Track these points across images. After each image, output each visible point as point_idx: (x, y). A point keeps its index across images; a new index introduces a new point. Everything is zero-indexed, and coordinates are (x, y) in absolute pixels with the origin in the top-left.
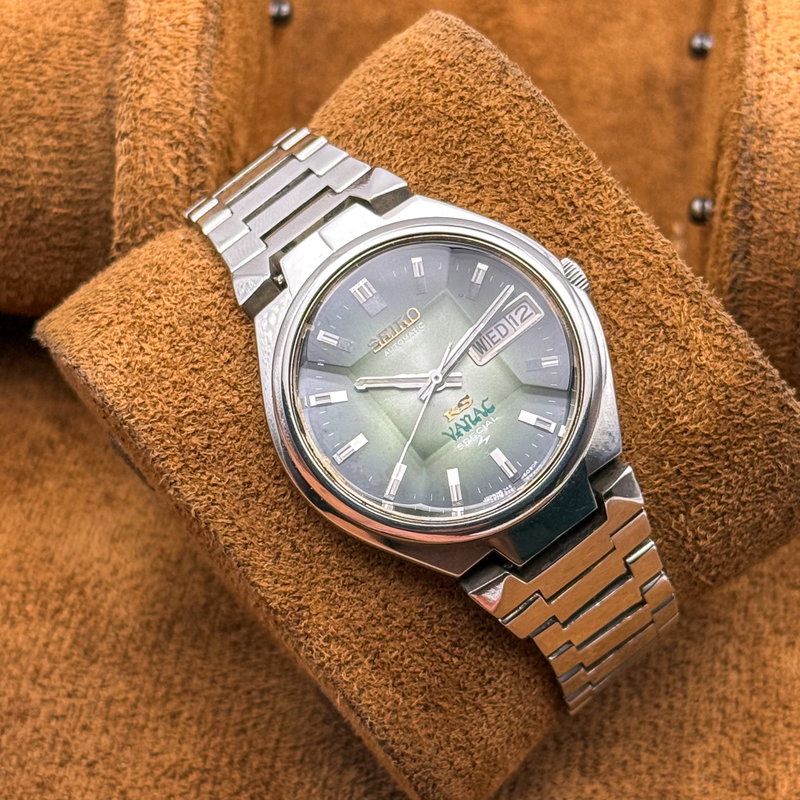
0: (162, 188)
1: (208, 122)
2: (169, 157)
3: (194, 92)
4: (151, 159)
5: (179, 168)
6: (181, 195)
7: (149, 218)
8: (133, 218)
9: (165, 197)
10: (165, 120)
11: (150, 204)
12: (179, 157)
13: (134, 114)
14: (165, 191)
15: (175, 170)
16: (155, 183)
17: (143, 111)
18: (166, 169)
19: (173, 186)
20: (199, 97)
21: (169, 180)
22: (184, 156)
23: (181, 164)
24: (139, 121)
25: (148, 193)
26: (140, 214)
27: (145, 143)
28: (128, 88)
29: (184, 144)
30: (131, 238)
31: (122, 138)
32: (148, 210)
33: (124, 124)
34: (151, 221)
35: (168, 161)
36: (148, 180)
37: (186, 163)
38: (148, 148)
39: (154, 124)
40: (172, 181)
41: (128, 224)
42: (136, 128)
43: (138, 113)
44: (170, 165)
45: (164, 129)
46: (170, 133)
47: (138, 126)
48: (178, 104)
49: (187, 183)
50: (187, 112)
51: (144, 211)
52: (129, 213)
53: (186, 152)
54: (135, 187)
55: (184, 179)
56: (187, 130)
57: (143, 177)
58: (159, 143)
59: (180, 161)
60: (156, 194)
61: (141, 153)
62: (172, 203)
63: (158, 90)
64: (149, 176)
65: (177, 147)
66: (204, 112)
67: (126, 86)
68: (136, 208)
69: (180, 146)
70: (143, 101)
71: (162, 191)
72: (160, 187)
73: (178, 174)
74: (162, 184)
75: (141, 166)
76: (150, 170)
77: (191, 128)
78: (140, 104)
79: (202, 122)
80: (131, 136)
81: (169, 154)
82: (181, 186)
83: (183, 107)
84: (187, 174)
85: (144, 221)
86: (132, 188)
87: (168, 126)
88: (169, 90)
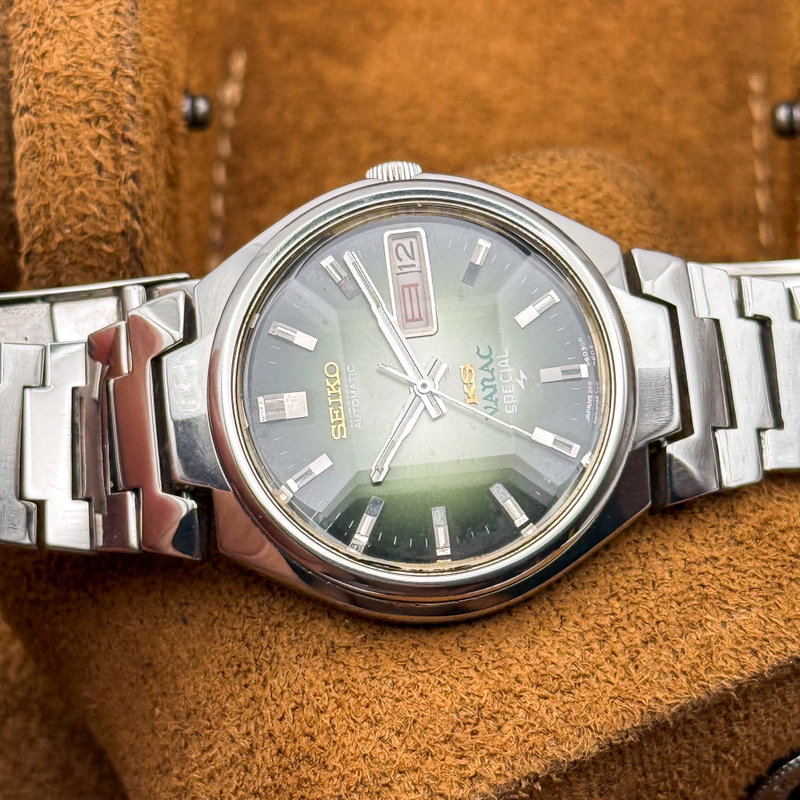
0: (80, 180)
1: (137, 85)
2: (86, 137)
3: (115, 45)
4: (63, 141)
5: (100, 151)
6: (106, 188)
7: (65, 220)
8: (43, 219)
9: (84, 190)
10: (77, 87)
11: (66, 201)
12: (100, 137)
13: (36, 79)
14: (84, 183)
15: (96, 154)
16: (70, 173)
17: (47, 75)
18: (83, 153)
19: (95, 176)
20: (123, 51)
21: (87, 168)
22: (106, 134)
23: (104, 146)
24: (43, 89)
25: (63, 187)
26: (53, 213)
27: (53, 120)
28: (25, 42)
29: (106, 118)
30: (42, 245)
31: (21, 115)
32: (63, 209)
33: (23, 94)
34: (67, 223)
35: (86, 141)
36: (59, 168)
37: (111, 144)
38: (58, 126)
39: (64, 93)
40: (94, 169)
41: (37, 228)
42: (39, 100)
43: (41, 79)
44: (88, 147)
45: (76, 99)
46: (87, 104)
47: (42, 97)
48: (95, 63)
49: (114, 171)
50: (107, 74)
51: (57, 210)
52: (38, 213)
53: (110, 129)
54: (43, 179)
55: (109, 165)
56: (109, 99)
57: (53, 165)
58: (73, 118)
59: (102, 141)
60: (72, 188)
61: (49, 132)
62: (96, 197)
63: (66, 44)
64: (62, 163)
65: (97, 123)
66: (130, 72)
67: (22, 40)
68: (47, 206)
69: (101, 122)
70: (46, 61)
71: (81, 183)
72: (78, 178)
73: (101, 159)
74: (80, 174)
75: (50, 150)
76: (62, 155)
77: (115, 95)
78: (43, 64)
79: (129, 87)
80: (33, 110)
81: (87, 133)
82: (104, 174)
83: (101, 66)
84: (113, 159)
85: (58, 223)
86: (39, 181)
87: (82, 95)
88: (81, 44)
